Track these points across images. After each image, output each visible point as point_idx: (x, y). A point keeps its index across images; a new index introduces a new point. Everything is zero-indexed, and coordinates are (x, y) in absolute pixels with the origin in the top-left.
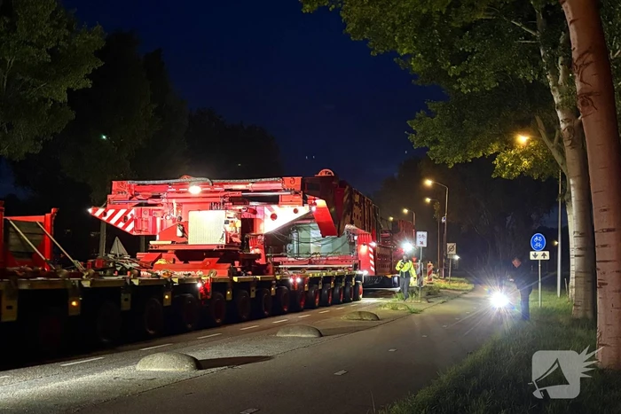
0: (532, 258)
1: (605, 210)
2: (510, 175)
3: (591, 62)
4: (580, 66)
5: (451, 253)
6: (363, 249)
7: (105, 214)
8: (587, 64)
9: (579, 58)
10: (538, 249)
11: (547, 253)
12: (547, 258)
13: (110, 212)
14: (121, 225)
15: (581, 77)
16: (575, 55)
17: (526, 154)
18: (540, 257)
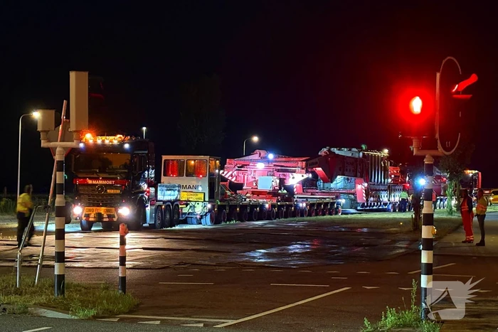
6: (359, 187)
7: (223, 173)
13: (226, 172)
14: (230, 178)
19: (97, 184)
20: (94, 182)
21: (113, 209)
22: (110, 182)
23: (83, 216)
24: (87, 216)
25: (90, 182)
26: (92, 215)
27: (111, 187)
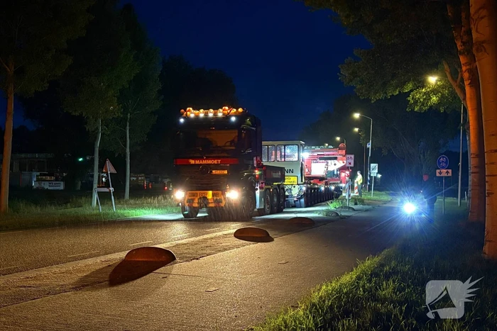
0: (438, 175)
1: (493, 135)
2: (421, 109)
3: (485, 16)
4: (476, 20)
5: (373, 171)
8: (482, 18)
9: (475, 13)
10: (443, 168)
11: (450, 171)
12: (450, 175)
15: (477, 29)
16: (472, 11)
17: (435, 91)
18: (444, 174)
19: (201, 164)
20: (197, 162)
21: (220, 192)
22: (215, 162)
23: (186, 202)
24: (191, 201)
25: (192, 162)
26: (196, 201)
27: (217, 167)
